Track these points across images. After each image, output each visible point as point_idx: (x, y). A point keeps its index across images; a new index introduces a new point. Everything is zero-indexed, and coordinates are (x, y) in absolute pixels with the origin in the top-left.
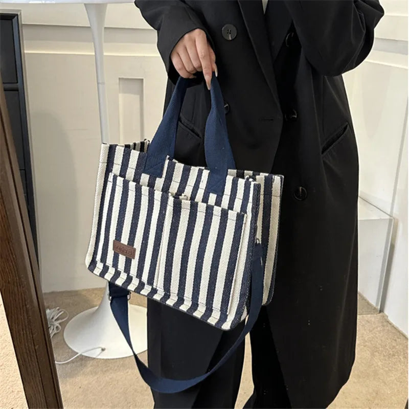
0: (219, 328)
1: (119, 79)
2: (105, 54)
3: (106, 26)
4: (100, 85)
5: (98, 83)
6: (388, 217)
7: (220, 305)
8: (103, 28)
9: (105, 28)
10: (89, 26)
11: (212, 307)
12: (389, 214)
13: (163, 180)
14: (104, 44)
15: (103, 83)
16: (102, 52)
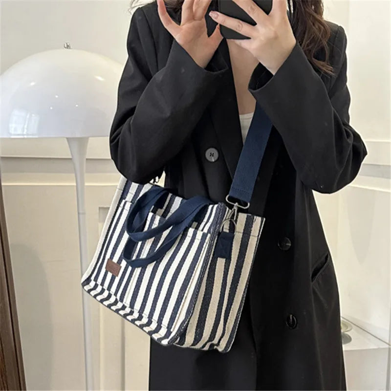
0: (159, 342)
1: (100, 208)
2: (86, 184)
3: (88, 158)
4: (81, 216)
5: (79, 213)
6: (387, 346)
7: (167, 323)
8: (85, 160)
9: (87, 159)
10: (71, 157)
11: (161, 323)
12: (388, 342)
13: (163, 210)
14: (86, 175)
15: (84, 214)
16: (83, 183)
